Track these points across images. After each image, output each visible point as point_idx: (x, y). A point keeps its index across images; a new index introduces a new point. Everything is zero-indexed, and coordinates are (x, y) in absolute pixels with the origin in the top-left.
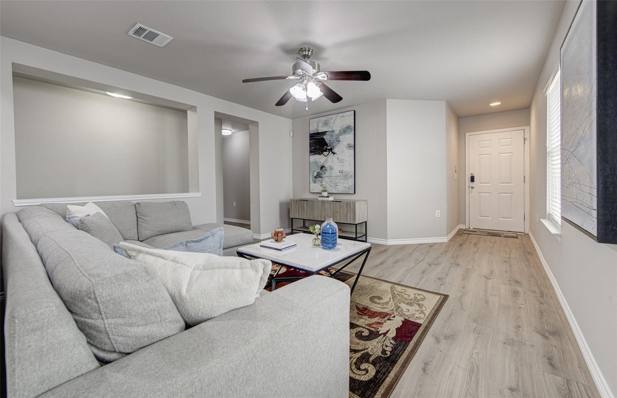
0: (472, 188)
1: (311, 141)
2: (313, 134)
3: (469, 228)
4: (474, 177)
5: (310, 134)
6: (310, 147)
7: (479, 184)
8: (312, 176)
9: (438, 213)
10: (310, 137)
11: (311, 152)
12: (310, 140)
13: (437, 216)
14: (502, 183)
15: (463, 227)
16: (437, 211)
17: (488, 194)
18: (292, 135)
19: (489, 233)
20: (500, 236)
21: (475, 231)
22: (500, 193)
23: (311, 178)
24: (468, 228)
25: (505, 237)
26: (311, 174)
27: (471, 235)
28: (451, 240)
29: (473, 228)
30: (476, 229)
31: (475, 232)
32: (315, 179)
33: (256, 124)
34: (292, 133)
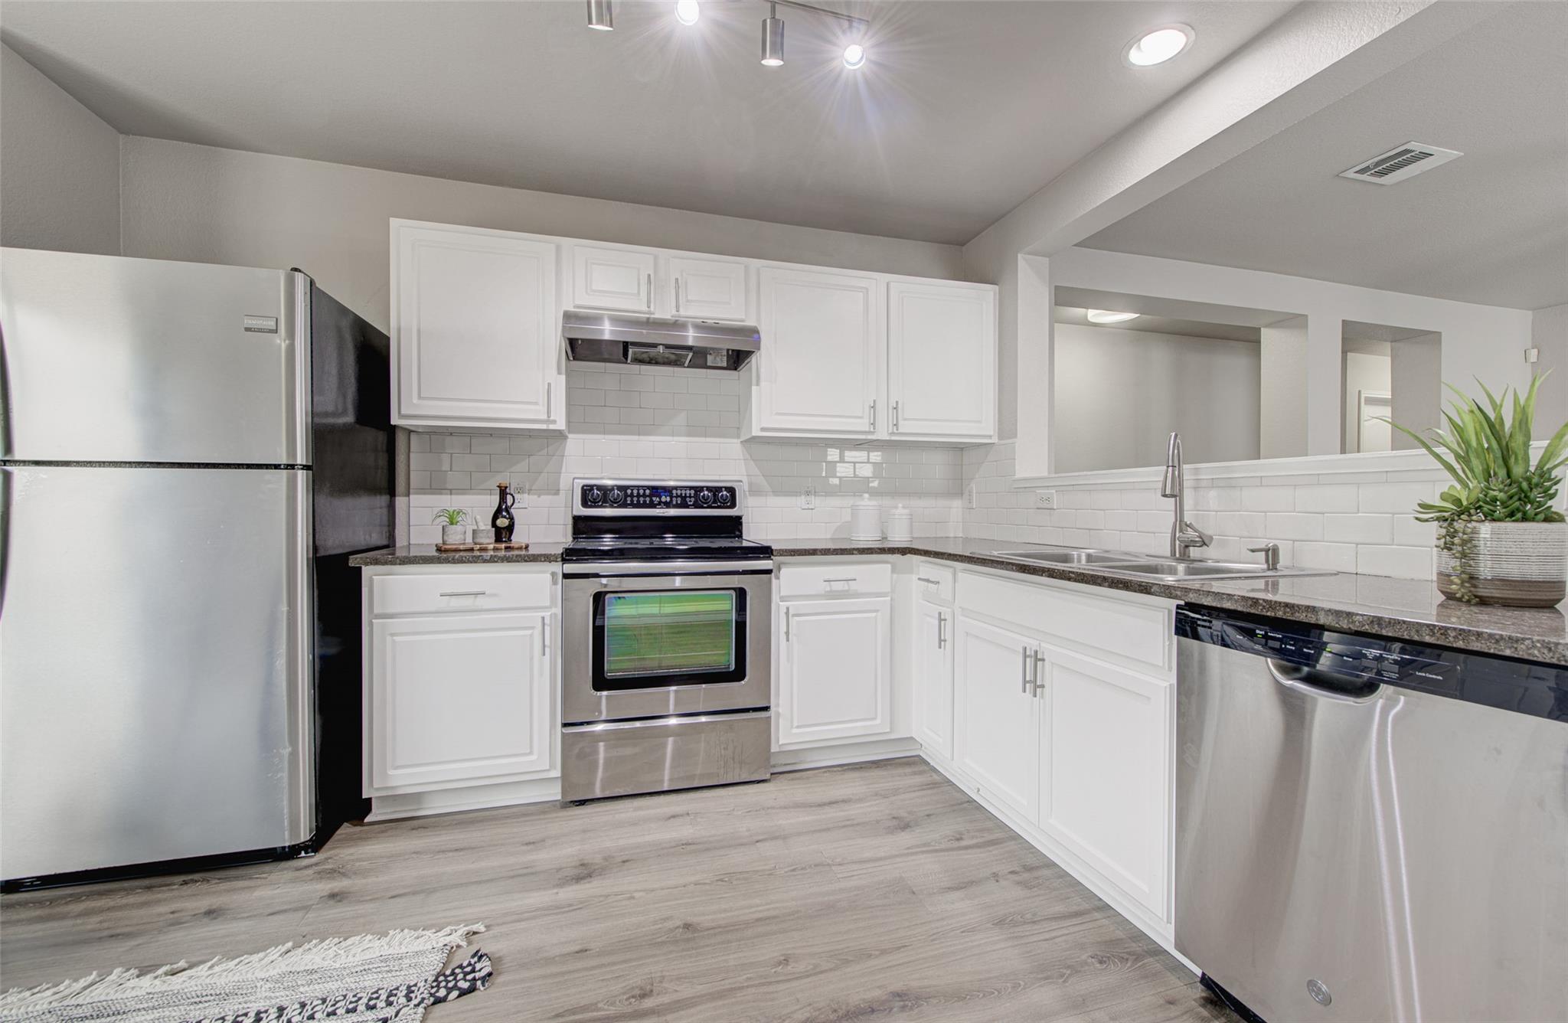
33: (1432, 338)
34: (1534, 352)
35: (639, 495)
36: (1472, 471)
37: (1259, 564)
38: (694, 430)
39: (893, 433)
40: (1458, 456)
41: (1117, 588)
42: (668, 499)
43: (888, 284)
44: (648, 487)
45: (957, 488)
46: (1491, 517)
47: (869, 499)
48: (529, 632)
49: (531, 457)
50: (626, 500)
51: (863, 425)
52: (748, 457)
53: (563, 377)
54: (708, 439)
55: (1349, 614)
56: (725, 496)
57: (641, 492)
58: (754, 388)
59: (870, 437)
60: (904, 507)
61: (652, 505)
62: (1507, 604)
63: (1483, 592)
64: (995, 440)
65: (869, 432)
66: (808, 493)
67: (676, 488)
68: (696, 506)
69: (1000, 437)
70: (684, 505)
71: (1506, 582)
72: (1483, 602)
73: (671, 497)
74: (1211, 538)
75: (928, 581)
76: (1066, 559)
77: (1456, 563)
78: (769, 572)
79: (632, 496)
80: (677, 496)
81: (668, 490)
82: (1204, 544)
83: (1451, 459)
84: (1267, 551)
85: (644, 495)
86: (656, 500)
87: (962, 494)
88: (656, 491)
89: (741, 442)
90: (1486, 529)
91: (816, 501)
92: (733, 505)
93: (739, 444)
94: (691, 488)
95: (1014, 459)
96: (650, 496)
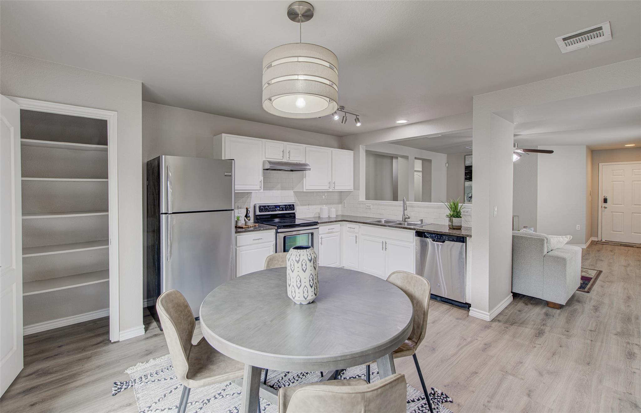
0: (605, 208)
1: (467, 171)
2: (468, 166)
3: (602, 240)
4: (607, 199)
5: (465, 166)
6: (465, 176)
7: (612, 205)
8: (467, 196)
9: (578, 226)
10: (465, 169)
11: (466, 179)
12: (465, 170)
13: (577, 229)
14: (635, 205)
15: (595, 239)
16: (577, 225)
17: (621, 213)
18: (447, 166)
19: (621, 244)
20: (633, 247)
21: (607, 243)
22: (633, 213)
23: (465, 198)
24: (600, 240)
25: (638, 247)
26: (466, 195)
27: (604, 246)
28: (588, 247)
29: (605, 241)
30: (608, 241)
31: (609, 243)
32: (470, 199)
33: (430, 161)
34: (447, 164)
35: (272, 208)
36: (452, 210)
37: (420, 223)
38: (283, 188)
39: (333, 190)
40: (450, 207)
41: (404, 229)
42: (279, 209)
43: (332, 151)
44: (274, 206)
45: (340, 202)
46: (454, 217)
47: (325, 206)
48: (269, 248)
49: (243, 198)
50: (269, 210)
51: (327, 188)
52: (295, 195)
53: (263, 177)
54: (286, 191)
55: (442, 232)
56: (292, 207)
57: (273, 207)
58: (304, 179)
59: (328, 191)
60: (334, 208)
61: (276, 211)
62: (456, 229)
63: (454, 228)
64: (353, 190)
65: (328, 190)
66: (308, 205)
67: (280, 205)
68: (286, 210)
69: (354, 189)
70: (283, 210)
71: (456, 226)
72: (454, 229)
73: (280, 208)
74: (410, 217)
75: (350, 228)
76: (380, 222)
77: (451, 223)
78: (318, 228)
79: (270, 208)
80: (281, 208)
81: (279, 206)
82: (409, 218)
83: (449, 207)
84: (421, 220)
85: (273, 208)
86: (276, 209)
87: (341, 203)
88: (276, 206)
89: (294, 192)
90: (454, 219)
91: (310, 207)
92: (294, 210)
93: (293, 192)
94: (284, 205)
95: (359, 196)
96: (275, 208)
